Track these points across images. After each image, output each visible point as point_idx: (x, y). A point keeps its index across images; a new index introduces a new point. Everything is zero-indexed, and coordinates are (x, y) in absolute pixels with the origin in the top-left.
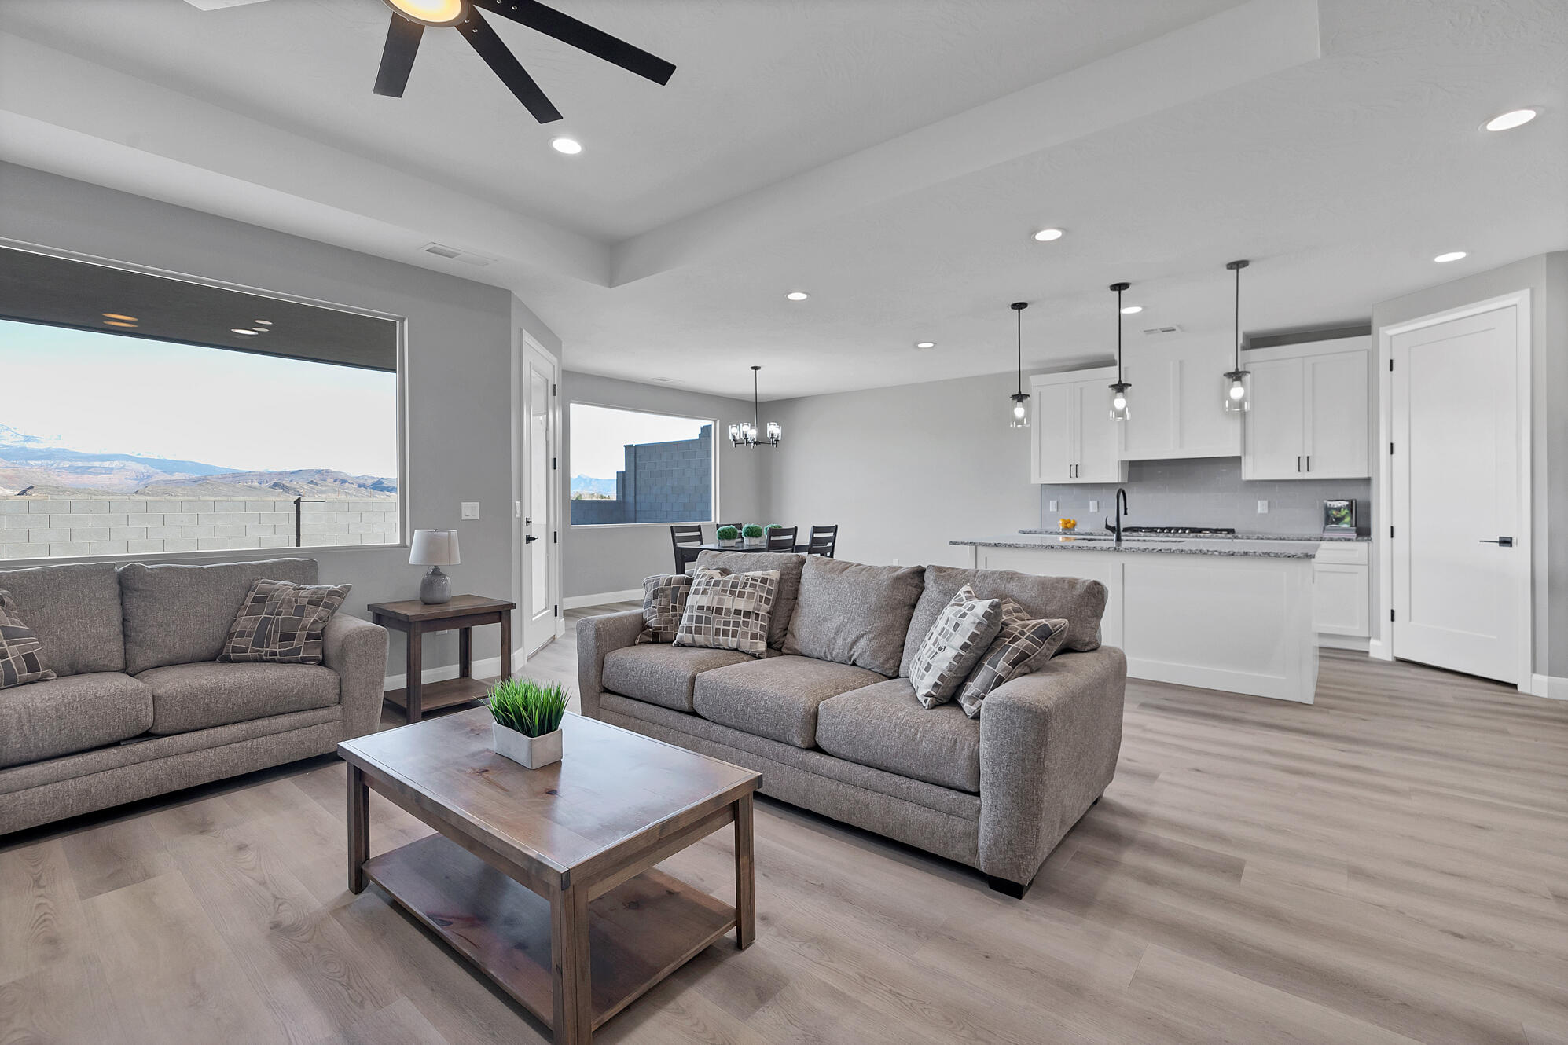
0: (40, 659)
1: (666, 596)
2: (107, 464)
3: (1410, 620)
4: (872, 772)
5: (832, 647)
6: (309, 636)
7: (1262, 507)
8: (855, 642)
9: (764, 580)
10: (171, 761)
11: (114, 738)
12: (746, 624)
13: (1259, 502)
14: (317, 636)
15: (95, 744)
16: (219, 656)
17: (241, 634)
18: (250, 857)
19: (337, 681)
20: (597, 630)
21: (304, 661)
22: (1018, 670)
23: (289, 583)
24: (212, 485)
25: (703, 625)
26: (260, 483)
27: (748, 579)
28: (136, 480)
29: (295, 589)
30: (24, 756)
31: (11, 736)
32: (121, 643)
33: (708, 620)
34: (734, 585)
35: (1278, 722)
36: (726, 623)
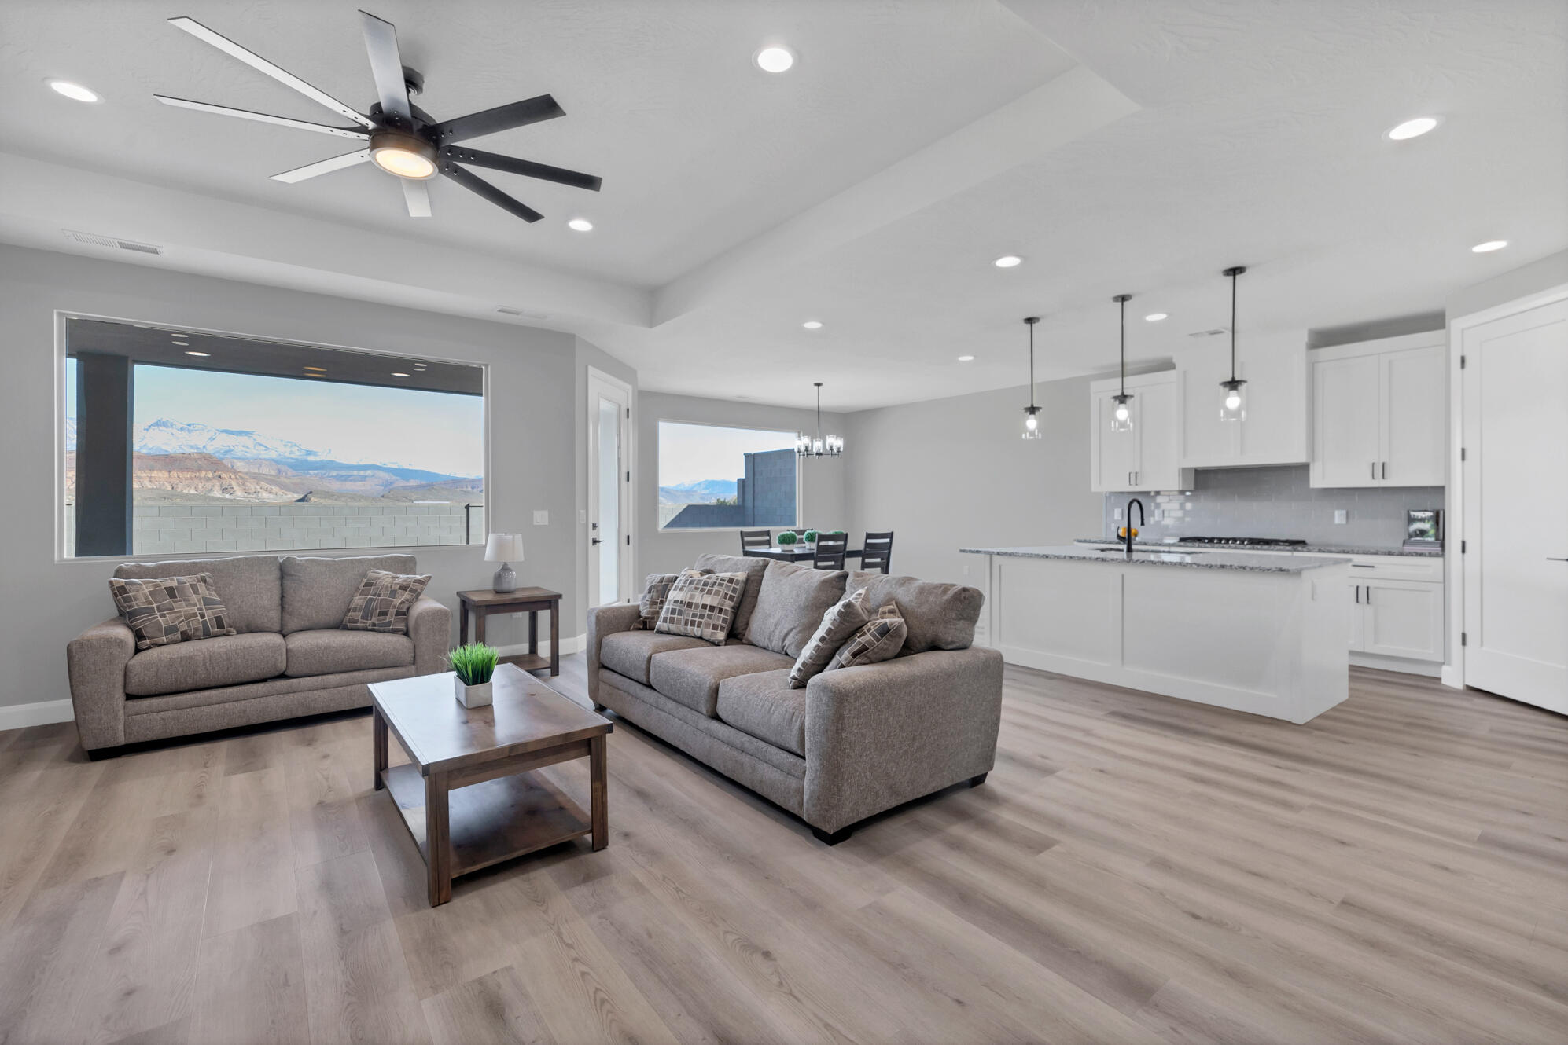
0: (225, 620)
1: (657, 591)
2: (362, 473)
3: (1482, 645)
4: (746, 738)
5: (771, 638)
6: (398, 613)
7: (1339, 517)
8: (786, 636)
9: (731, 580)
10: (296, 696)
11: (262, 677)
12: (710, 617)
13: (1337, 512)
14: (403, 613)
15: (250, 679)
16: (339, 626)
17: (355, 610)
18: (328, 762)
19: (412, 647)
20: (597, 617)
21: (393, 631)
22: (858, 660)
23: (390, 573)
24: (437, 490)
25: (676, 616)
26: (473, 488)
27: (717, 579)
28: (382, 485)
29: (393, 577)
30: (207, 683)
31: (199, 670)
32: (279, 612)
33: (680, 613)
34: (705, 584)
35: (1244, 738)
36: (694, 615)
